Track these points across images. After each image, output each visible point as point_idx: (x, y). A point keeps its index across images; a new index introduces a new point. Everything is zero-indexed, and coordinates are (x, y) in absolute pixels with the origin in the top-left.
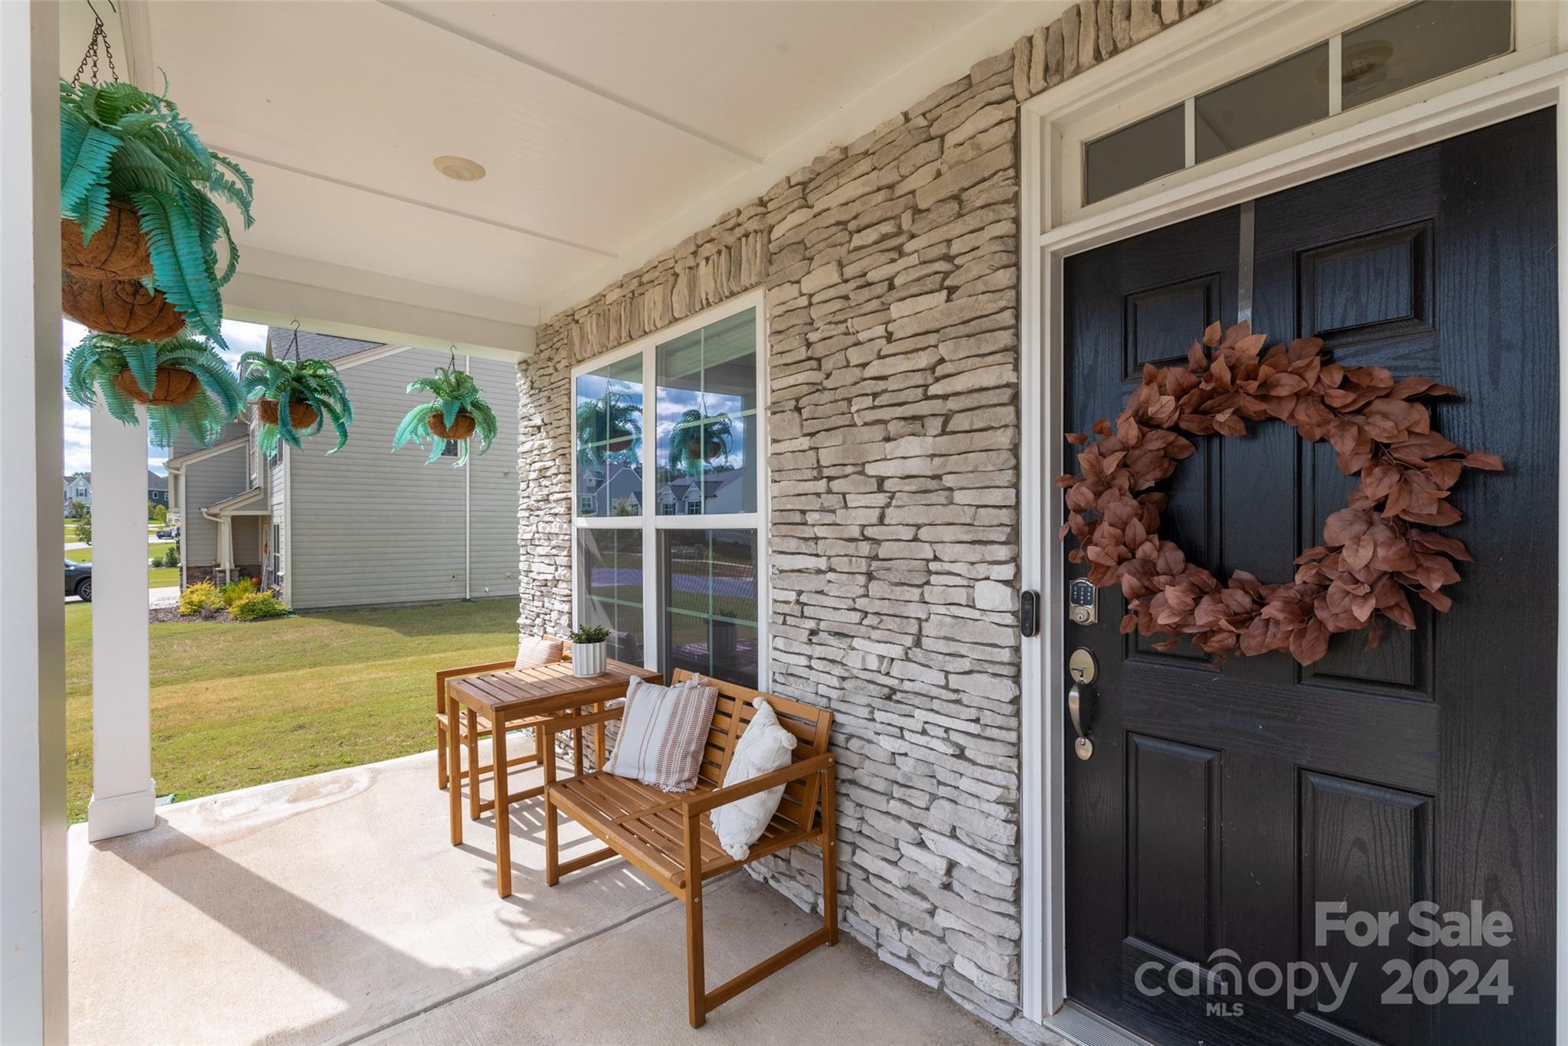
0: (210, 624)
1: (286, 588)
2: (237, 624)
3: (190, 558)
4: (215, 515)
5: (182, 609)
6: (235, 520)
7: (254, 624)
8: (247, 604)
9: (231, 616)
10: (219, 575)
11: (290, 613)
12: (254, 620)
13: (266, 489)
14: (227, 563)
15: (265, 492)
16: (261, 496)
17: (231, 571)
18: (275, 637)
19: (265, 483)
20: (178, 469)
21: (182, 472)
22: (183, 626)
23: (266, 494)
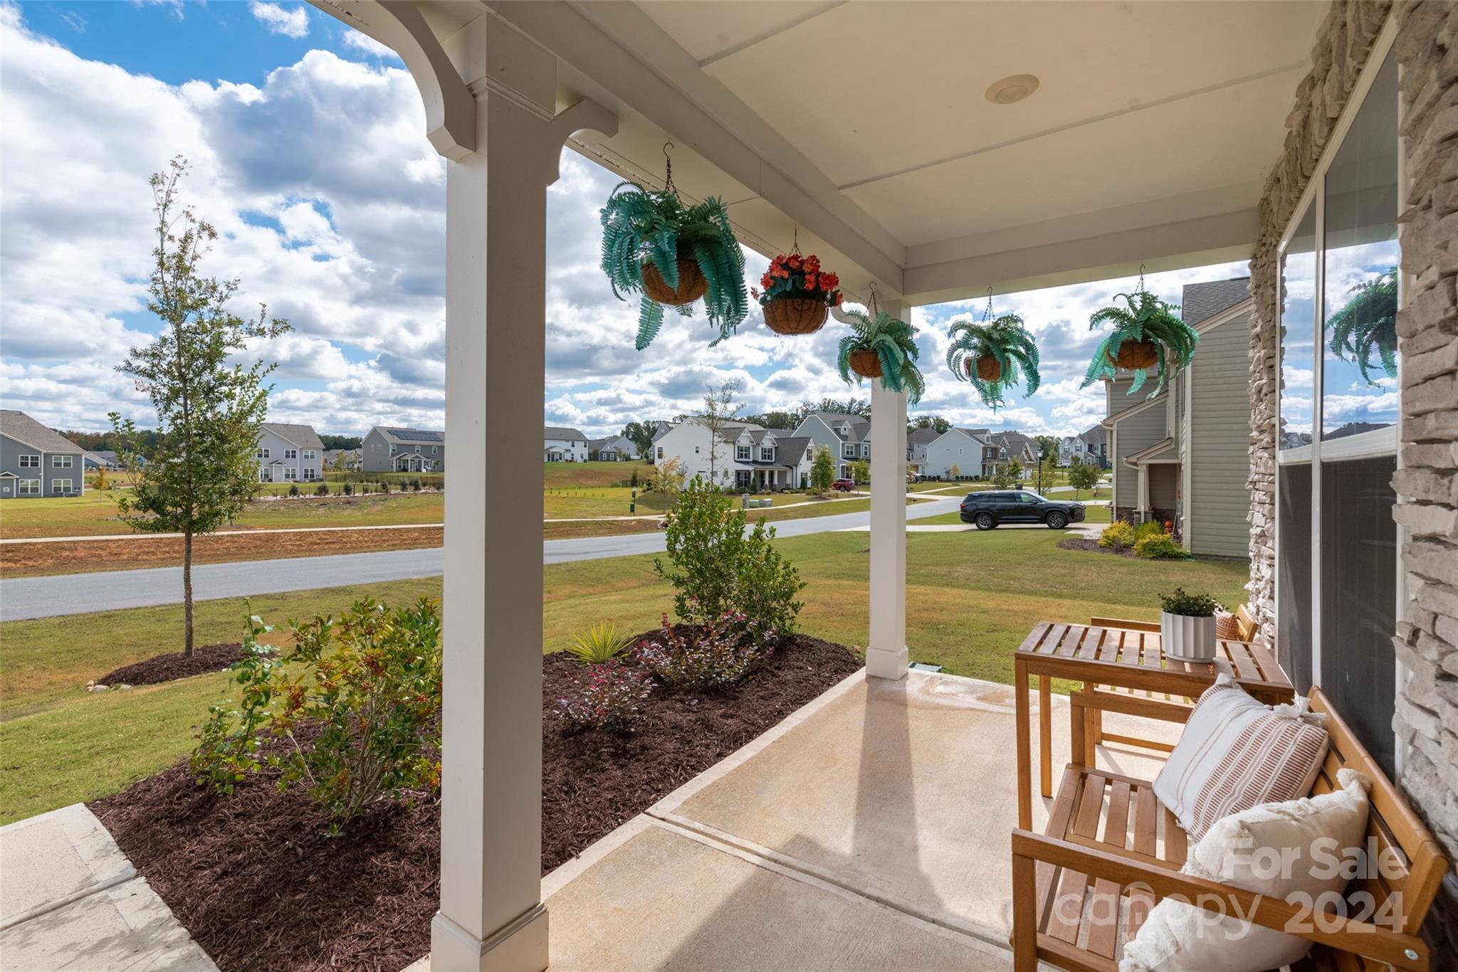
0: (1117, 557)
1: (1186, 532)
2: (1139, 561)
3: (1120, 500)
4: (1135, 464)
5: (1101, 542)
6: (1151, 468)
7: (1154, 562)
8: (1148, 543)
9: (1136, 553)
10: (1136, 516)
11: (1188, 557)
12: (1153, 558)
13: (1177, 438)
14: (1142, 507)
15: (1176, 442)
16: (1173, 446)
17: (1145, 513)
18: (1162, 577)
19: (1177, 433)
20: (1111, 426)
21: (1115, 428)
22: (1097, 555)
23: (1177, 444)
